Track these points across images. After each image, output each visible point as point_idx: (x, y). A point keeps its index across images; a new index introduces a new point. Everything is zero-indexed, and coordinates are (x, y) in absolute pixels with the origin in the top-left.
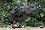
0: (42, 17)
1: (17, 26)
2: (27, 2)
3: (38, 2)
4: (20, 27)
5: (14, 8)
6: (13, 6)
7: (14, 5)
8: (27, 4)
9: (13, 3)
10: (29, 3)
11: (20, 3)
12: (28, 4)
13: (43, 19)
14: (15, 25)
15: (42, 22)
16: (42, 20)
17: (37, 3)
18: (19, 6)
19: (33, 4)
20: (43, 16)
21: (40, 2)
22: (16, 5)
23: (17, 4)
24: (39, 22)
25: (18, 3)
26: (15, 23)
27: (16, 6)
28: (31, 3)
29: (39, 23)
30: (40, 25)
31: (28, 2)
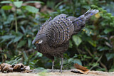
0: (77, 44)
1: (13, 66)
2: (39, 6)
3: (68, 7)
4: (19, 70)
5: (6, 21)
6: (4, 15)
7: (6, 12)
8: (40, 11)
9: (4, 7)
10: (45, 8)
11: (22, 8)
12: (42, 10)
13: (79, 50)
14: (7, 65)
15: (77, 58)
16: (78, 54)
17: (64, 8)
18: (18, 15)
19: (56, 11)
20: (81, 44)
21: (72, 8)
22: (12, 12)
23: (13, 10)
24: (68, 58)
25: (17, 8)
26: (8, 59)
27: (12, 16)
28: (50, 8)
29: (70, 60)
30: (72, 64)
31: (43, 5)
